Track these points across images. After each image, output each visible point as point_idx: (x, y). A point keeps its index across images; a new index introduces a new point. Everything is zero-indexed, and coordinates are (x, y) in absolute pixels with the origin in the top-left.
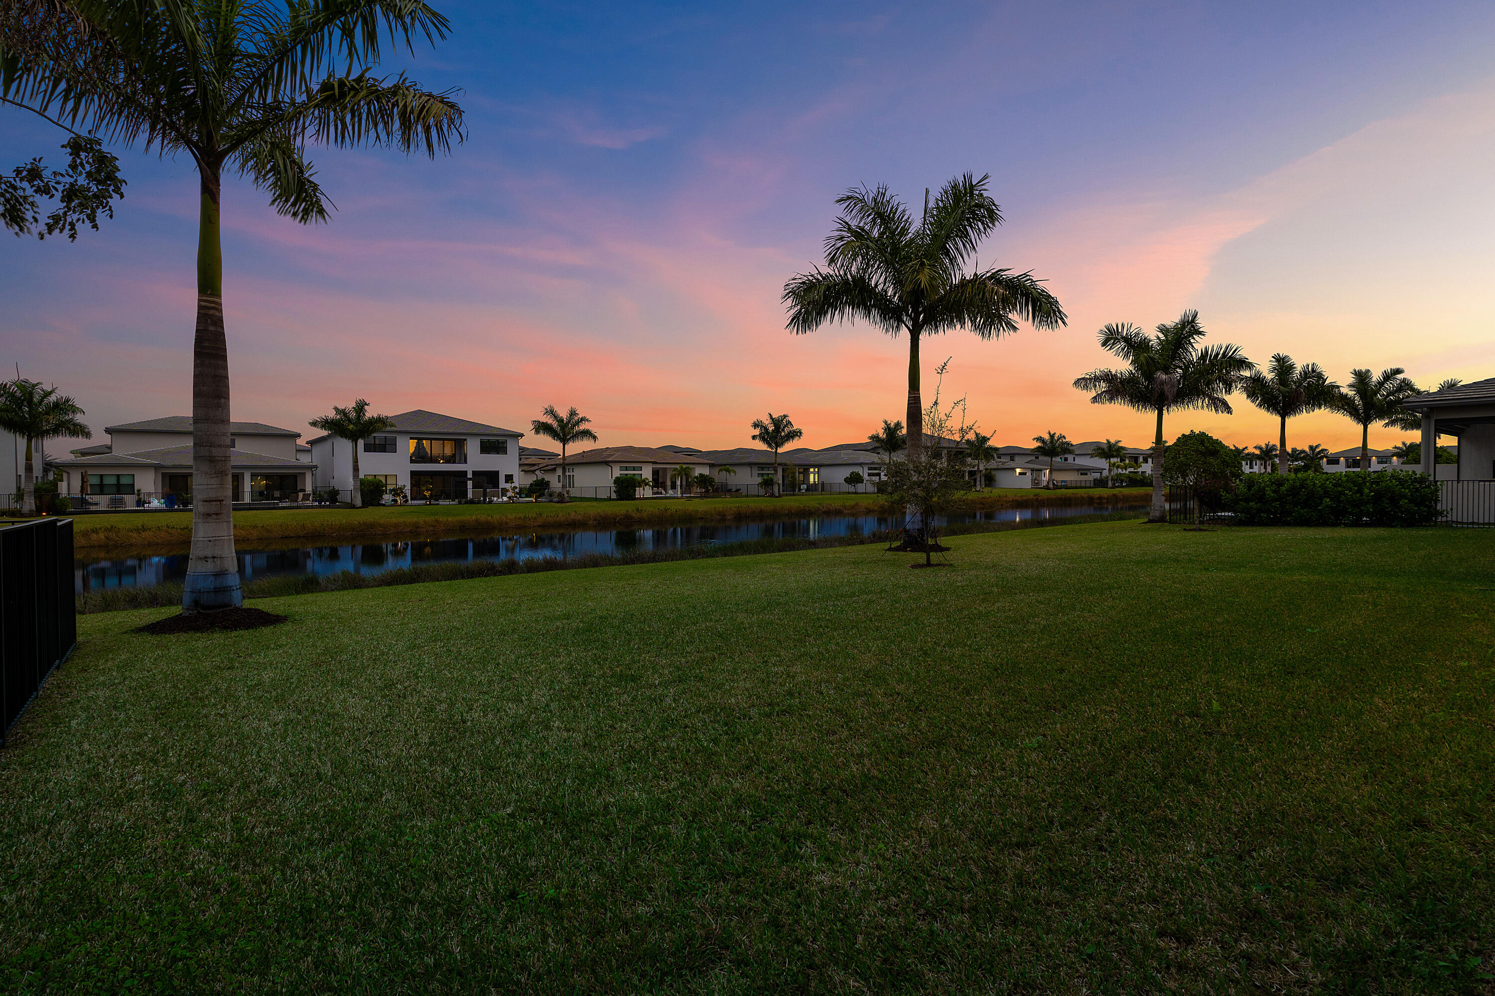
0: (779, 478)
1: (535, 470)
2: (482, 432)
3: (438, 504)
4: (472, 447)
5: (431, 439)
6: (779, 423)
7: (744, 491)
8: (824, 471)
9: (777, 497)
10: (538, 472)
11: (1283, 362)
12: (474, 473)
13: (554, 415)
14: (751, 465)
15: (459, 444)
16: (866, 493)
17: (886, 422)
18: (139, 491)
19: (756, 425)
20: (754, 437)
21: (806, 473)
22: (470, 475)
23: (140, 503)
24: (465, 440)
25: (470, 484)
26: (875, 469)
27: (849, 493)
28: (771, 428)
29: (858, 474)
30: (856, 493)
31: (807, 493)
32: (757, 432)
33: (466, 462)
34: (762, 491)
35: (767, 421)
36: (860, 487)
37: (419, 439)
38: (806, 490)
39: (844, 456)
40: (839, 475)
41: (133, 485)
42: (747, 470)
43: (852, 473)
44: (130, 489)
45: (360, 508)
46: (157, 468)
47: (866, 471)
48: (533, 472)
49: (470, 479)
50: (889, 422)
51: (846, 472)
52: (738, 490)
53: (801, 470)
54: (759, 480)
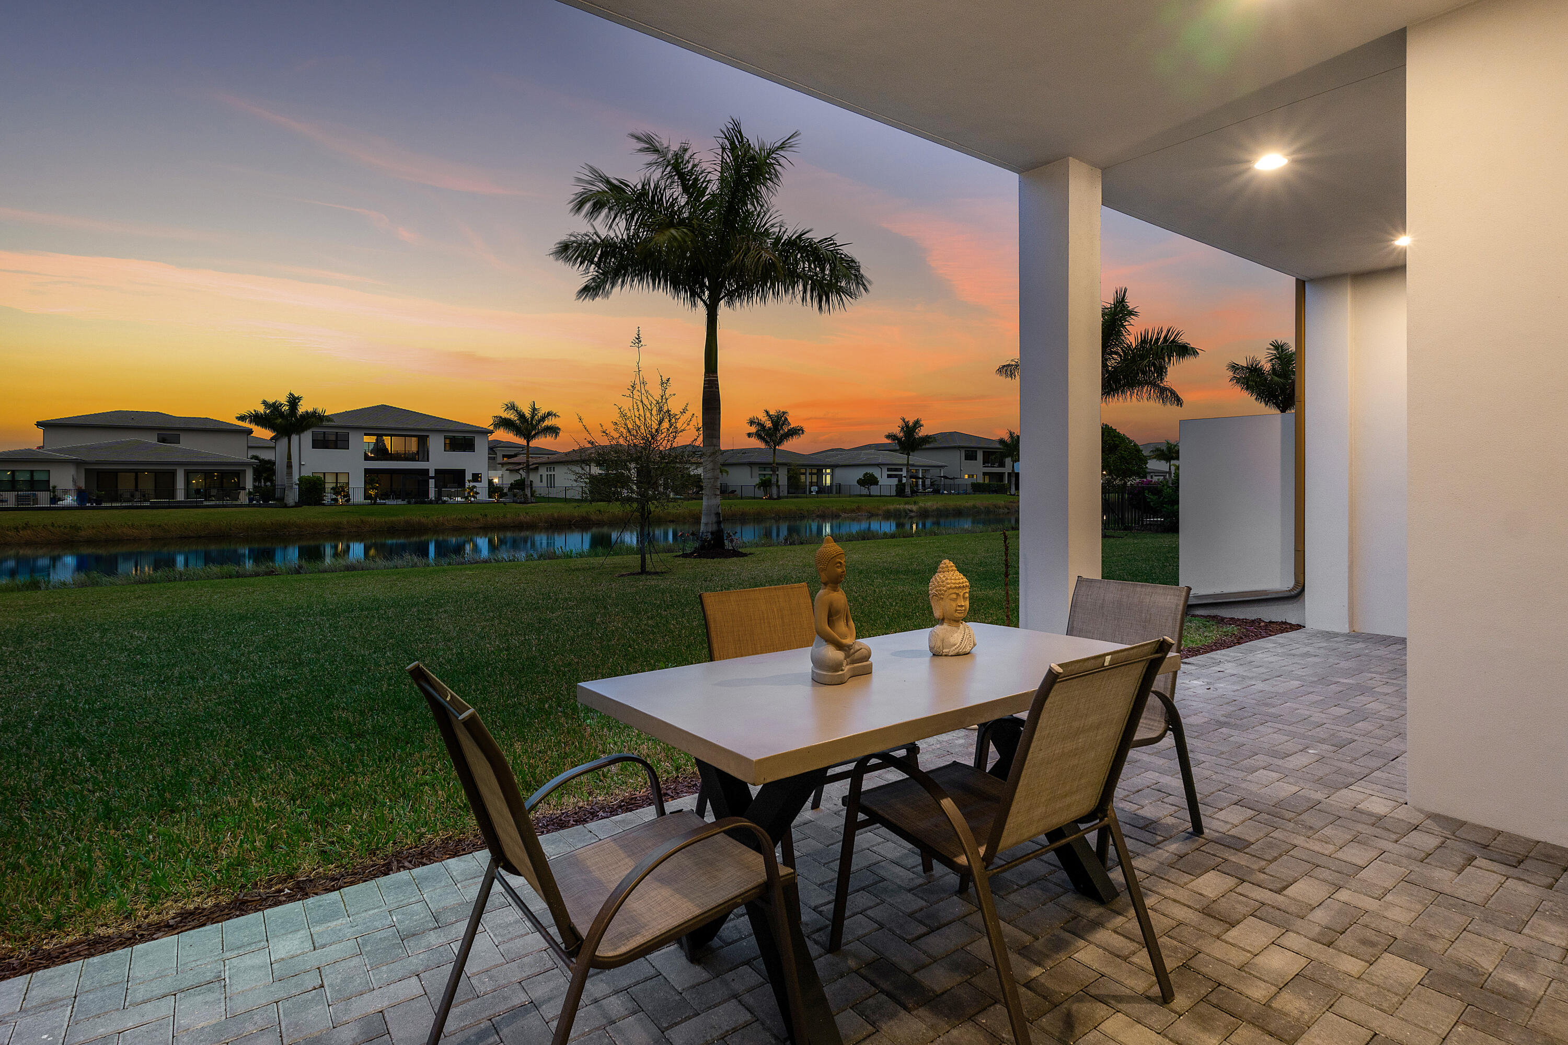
0: (783, 477)
1: (519, 470)
2: (446, 427)
3: (385, 504)
4: (436, 444)
5: (391, 436)
6: (779, 420)
7: (738, 492)
8: (838, 471)
9: (775, 499)
10: (521, 472)
11: (1282, 350)
12: (437, 471)
13: (516, 411)
14: (751, 464)
15: (423, 441)
16: (880, 496)
17: (904, 420)
18: (54, 487)
19: (752, 422)
20: (749, 435)
21: (820, 474)
22: (432, 474)
23: (54, 500)
24: (428, 436)
25: (432, 483)
26: (896, 470)
27: (861, 496)
28: (769, 424)
29: (872, 475)
30: (870, 496)
31: (819, 495)
32: (753, 429)
33: (428, 460)
34: (760, 493)
35: (763, 418)
36: (874, 490)
37: (378, 435)
38: (817, 492)
39: (863, 457)
40: (852, 477)
41: (48, 481)
42: (747, 469)
43: (866, 474)
44: (45, 485)
45: (292, 507)
46: (78, 463)
47: (885, 473)
48: (517, 471)
49: (432, 478)
50: (906, 420)
51: (859, 473)
52: (733, 492)
53: (815, 471)
54: (757, 480)
